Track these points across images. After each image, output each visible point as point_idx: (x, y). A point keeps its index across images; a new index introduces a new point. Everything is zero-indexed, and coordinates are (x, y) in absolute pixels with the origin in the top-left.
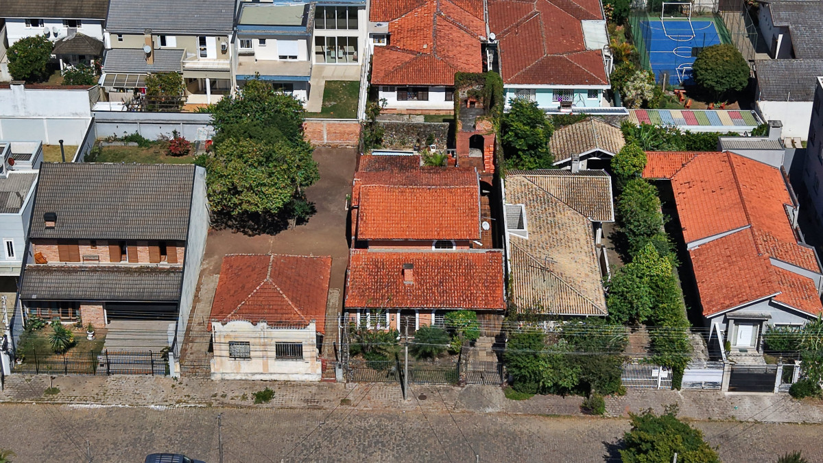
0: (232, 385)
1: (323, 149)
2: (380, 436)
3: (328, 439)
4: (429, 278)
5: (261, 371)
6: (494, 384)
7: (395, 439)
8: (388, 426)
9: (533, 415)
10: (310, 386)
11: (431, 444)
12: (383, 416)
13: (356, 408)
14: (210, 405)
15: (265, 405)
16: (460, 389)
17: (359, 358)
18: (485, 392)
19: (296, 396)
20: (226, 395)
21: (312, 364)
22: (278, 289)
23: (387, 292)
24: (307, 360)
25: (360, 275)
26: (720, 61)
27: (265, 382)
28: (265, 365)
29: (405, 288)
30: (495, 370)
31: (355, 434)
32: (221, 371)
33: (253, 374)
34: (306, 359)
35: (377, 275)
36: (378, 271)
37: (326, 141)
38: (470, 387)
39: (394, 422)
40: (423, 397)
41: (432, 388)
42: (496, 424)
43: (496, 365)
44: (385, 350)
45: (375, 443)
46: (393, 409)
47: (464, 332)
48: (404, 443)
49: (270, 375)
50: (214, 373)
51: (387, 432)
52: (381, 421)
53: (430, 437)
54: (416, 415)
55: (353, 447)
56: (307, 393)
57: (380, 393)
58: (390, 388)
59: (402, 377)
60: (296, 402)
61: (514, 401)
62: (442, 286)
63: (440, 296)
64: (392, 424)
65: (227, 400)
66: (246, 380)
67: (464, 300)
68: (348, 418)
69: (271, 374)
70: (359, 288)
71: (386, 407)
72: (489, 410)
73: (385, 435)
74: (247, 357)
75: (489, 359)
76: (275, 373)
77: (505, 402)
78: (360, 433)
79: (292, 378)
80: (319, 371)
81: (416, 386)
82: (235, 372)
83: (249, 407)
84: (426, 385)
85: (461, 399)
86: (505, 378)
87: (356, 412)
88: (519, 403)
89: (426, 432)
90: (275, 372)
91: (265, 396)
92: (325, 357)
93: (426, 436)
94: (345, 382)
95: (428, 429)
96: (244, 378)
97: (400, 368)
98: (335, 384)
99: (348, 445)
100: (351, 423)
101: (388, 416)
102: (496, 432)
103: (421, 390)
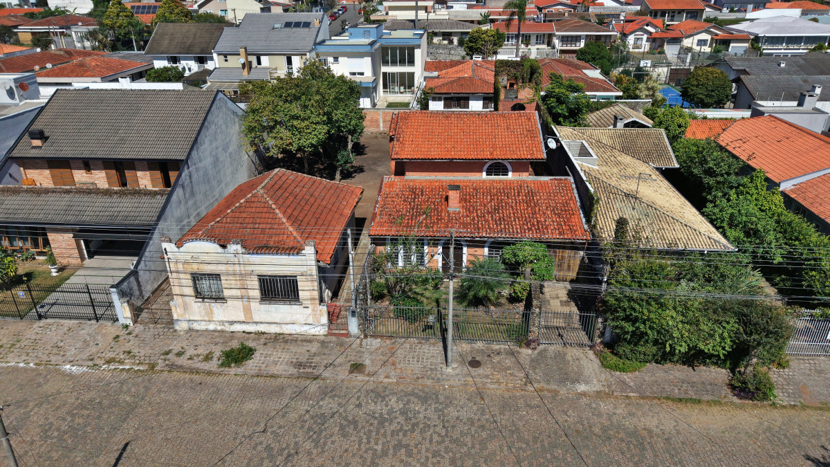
0: (200, 339)
1: (380, 136)
2: (405, 435)
3: (315, 436)
4: (481, 205)
5: (242, 318)
6: (581, 345)
7: (431, 441)
8: (419, 412)
9: (655, 398)
10: (310, 341)
11: (494, 453)
12: (413, 394)
13: (372, 379)
14: (152, 366)
15: (233, 370)
16: (530, 351)
17: (384, 304)
18: (570, 358)
19: (286, 356)
20: (183, 353)
21: (313, 310)
22: (270, 202)
23: (426, 219)
24: (307, 303)
25: (393, 201)
26: (710, 77)
27: (248, 336)
28: (247, 310)
29: (449, 215)
30: (577, 324)
31: (363, 427)
32: (187, 317)
33: (232, 323)
34: (304, 302)
35: (414, 202)
36: (415, 198)
37: (382, 129)
38: (545, 350)
39: (430, 405)
40: (475, 364)
41: (488, 349)
42: (600, 415)
43: (578, 317)
44: (422, 295)
45: (395, 447)
46: (429, 382)
47: (532, 270)
48: (447, 450)
49: (254, 325)
50: (178, 320)
51: (416, 424)
52: (408, 402)
53: (491, 437)
54: (466, 393)
55: (354, 455)
56: (301, 352)
57: (412, 354)
58: (426, 348)
59: (444, 331)
60: (282, 367)
61: (618, 373)
62: (498, 213)
63: (496, 224)
64: (426, 410)
65: (182, 361)
66: (222, 331)
67: (529, 229)
68: (356, 396)
69: (256, 323)
70: (390, 215)
71: (418, 378)
72: (582, 388)
73: (413, 430)
74: (220, 298)
75: (566, 310)
76: (261, 323)
77: (603, 375)
78: (371, 424)
79: (287, 329)
80: (324, 320)
81: (465, 347)
82: (207, 319)
83: (209, 373)
84: (479, 345)
85: (534, 368)
86: (599, 337)
87: (371, 386)
88: (626, 377)
89: (483, 427)
90: (262, 320)
91: (238, 355)
92: (340, 302)
93: (484, 435)
94: (362, 336)
95: (487, 420)
96: (219, 328)
97: (441, 318)
98: (347, 340)
99: (346, 450)
100: (359, 406)
101: (421, 394)
102: (605, 429)
103: (471, 352)
